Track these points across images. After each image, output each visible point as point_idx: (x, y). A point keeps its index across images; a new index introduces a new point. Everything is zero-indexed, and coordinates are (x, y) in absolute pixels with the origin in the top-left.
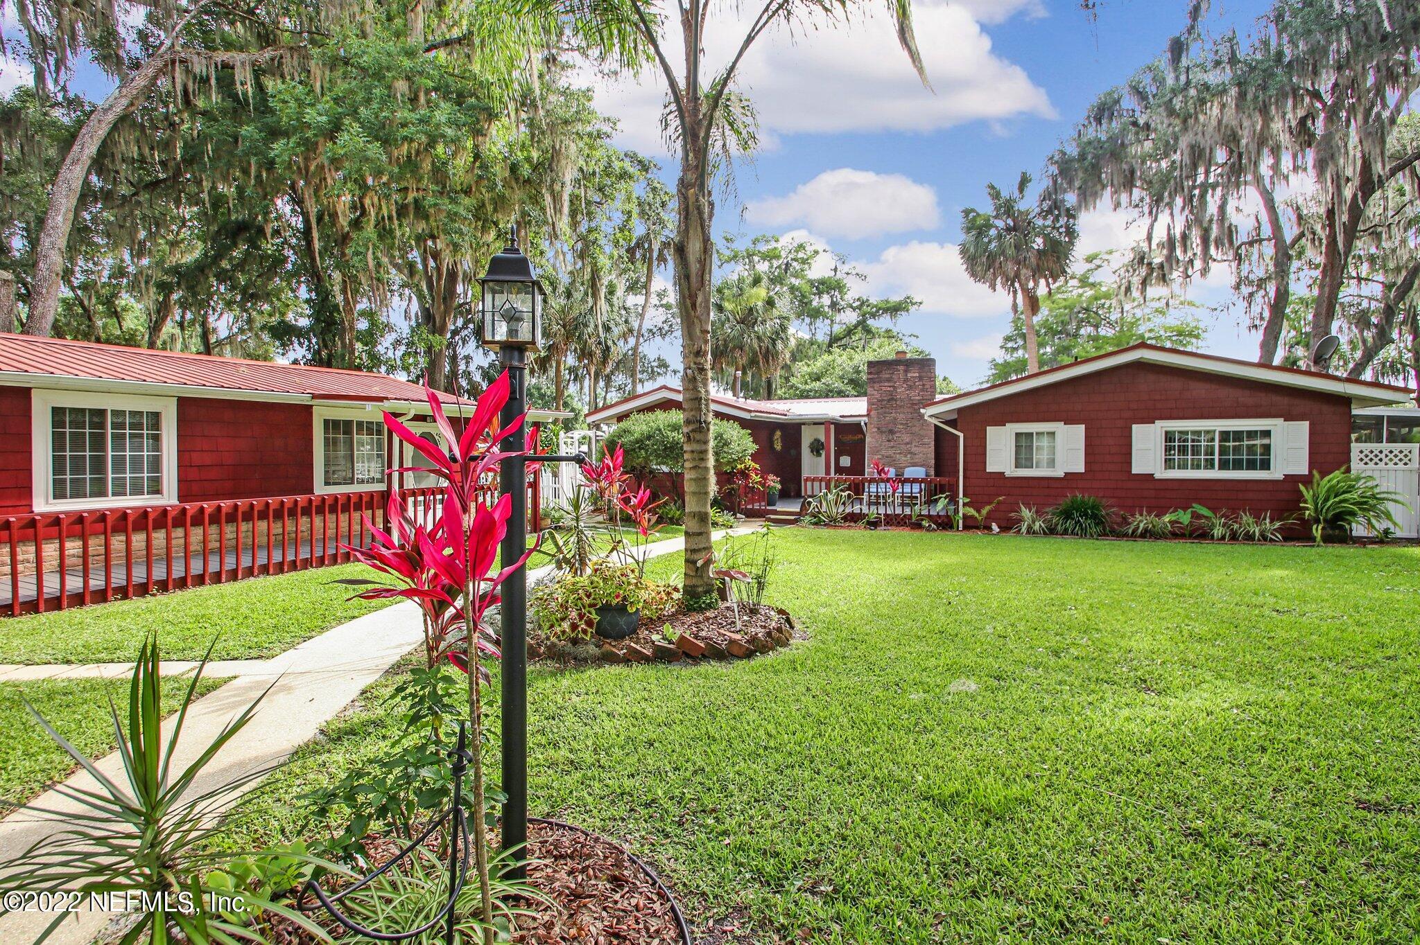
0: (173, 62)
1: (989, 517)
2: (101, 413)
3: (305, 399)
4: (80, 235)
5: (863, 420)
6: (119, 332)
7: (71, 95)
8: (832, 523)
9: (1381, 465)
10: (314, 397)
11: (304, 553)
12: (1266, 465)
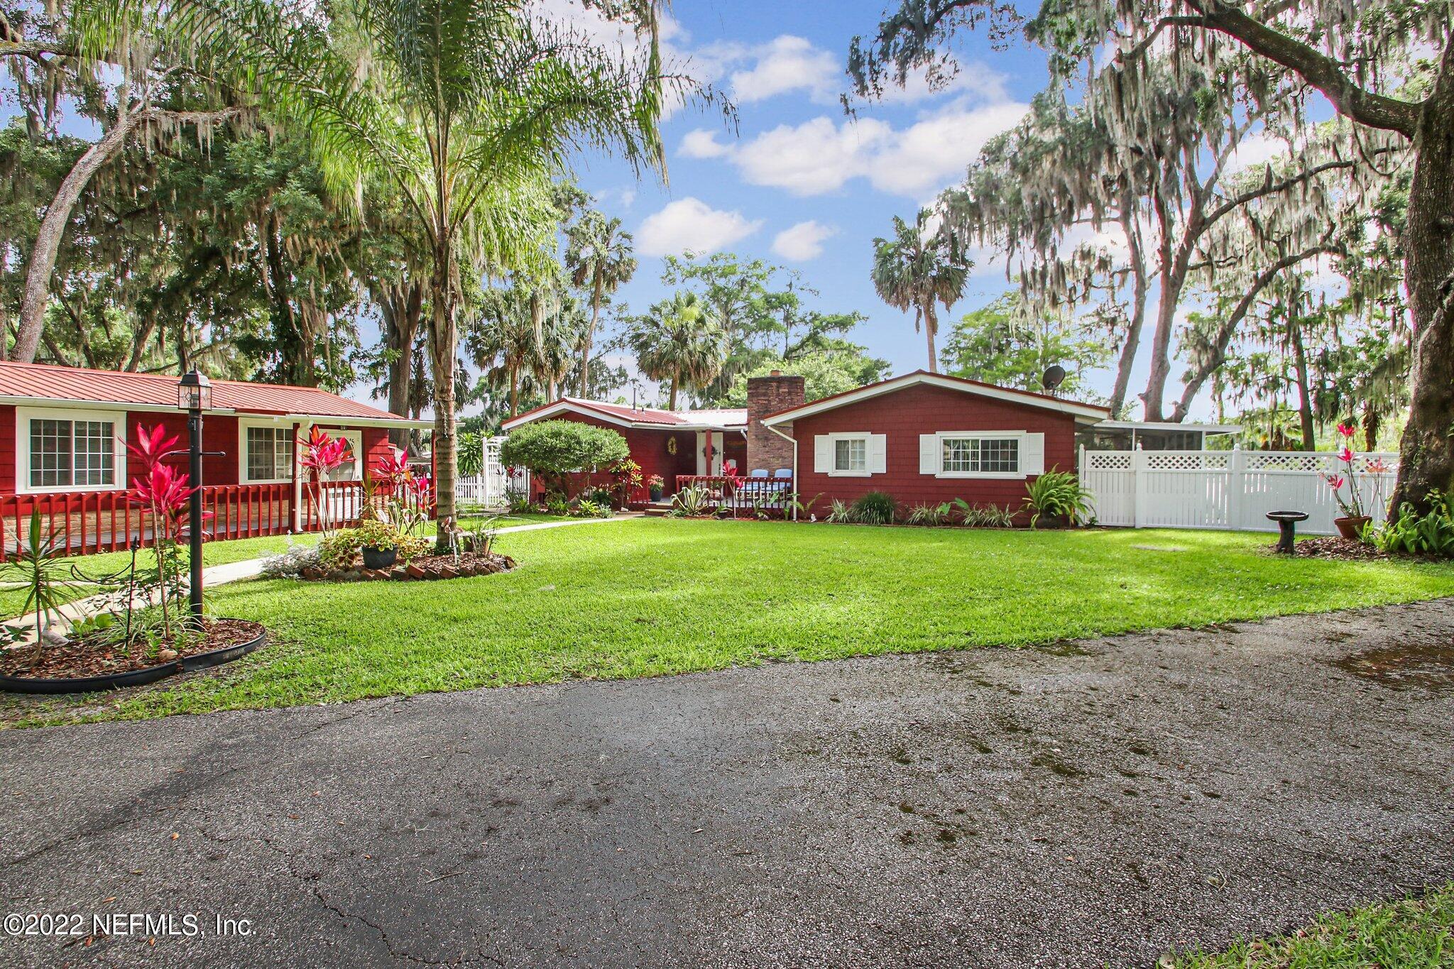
0: (144, 121)
1: (812, 510)
2: (68, 423)
3: (230, 413)
4: (69, 255)
5: (742, 429)
6: (106, 341)
7: (60, 136)
8: (693, 514)
9: (1108, 467)
10: (237, 410)
11: (221, 530)
12: (1014, 468)
